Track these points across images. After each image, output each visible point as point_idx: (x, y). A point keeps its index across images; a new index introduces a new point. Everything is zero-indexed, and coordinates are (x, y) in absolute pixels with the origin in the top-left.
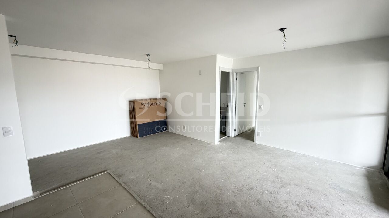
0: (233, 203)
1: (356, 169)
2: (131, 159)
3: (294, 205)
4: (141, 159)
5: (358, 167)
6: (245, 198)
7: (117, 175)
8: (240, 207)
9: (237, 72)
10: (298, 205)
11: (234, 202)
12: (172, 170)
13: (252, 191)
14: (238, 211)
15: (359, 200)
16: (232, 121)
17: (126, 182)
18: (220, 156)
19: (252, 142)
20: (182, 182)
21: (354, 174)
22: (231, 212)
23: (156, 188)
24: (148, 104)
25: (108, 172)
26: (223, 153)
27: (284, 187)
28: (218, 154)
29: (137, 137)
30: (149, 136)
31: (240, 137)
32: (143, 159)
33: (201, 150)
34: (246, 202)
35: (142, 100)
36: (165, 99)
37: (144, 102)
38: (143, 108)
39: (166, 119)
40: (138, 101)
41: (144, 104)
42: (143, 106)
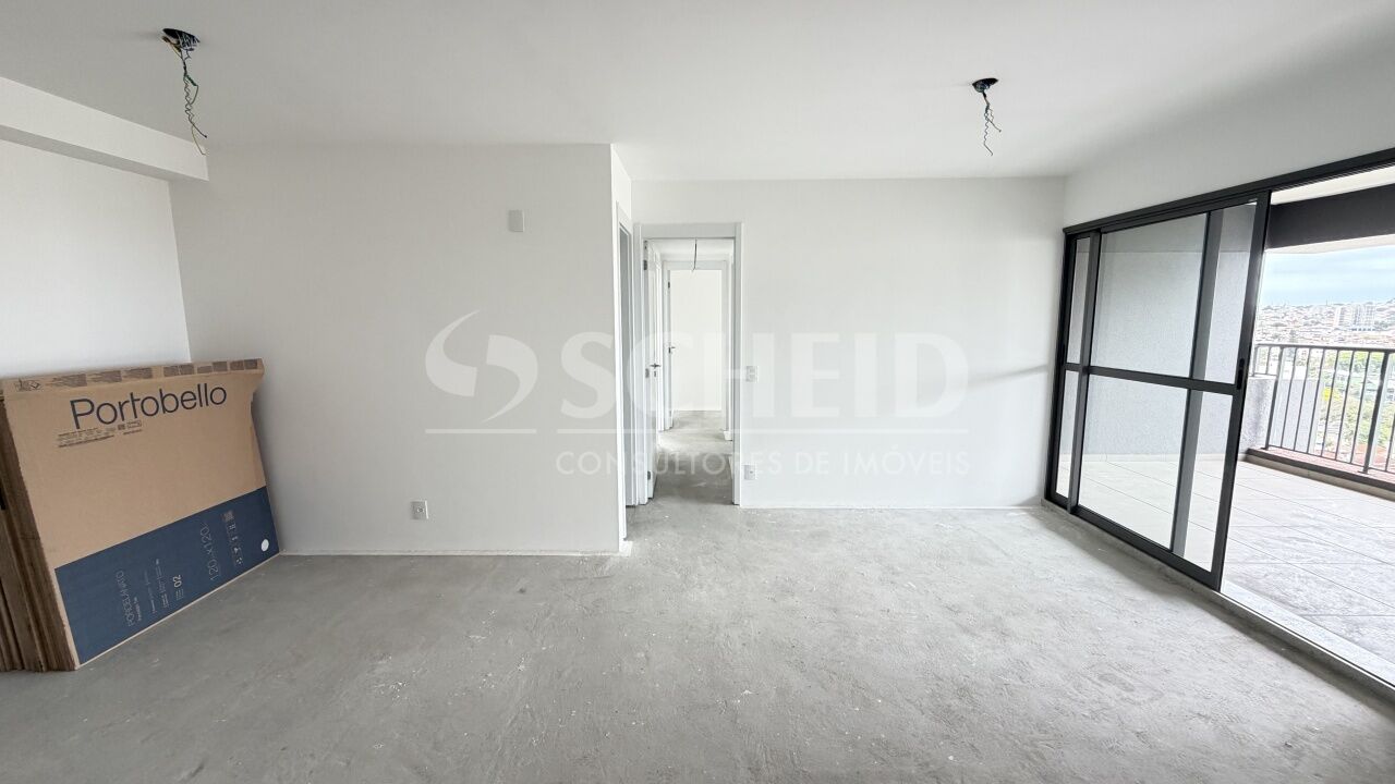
19: (724, 507)
24: (128, 408)
29: (63, 665)
35: (78, 378)
36: (253, 364)
37: (95, 392)
38: (87, 441)
39: (264, 488)
40: (33, 392)
41: (95, 409)
42: (89, 422)
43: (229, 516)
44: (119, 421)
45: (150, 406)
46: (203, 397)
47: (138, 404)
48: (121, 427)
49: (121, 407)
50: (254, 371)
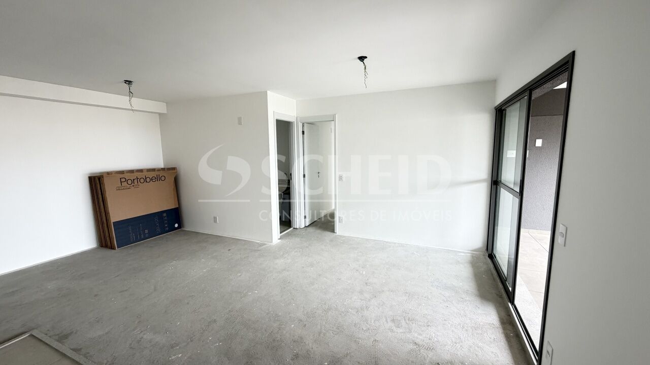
0: (299, 341)
1: (461, 255)
2: (96, 295)
3: (387, 322)
4: (121, 292)
5: (463, 252)
6: (319, 328)
7: (57, 337)
8: (310, 345)
9: (303, 122)
10: (393, 321)
11: (301, 338)
12: (188, 303)
13: (330, 313)
14: (308, 351)
15: (464, 296)
16: (300, 203)
17: (79, 348)
18: (280, 262)
19: (332, 233)
20: (210, 322)
21: (459, 262)
22: (296, 356)
23: (152, 346)
24: (136, 181)
25: (32, 336)
26: (285, 258)
27: (375, 297)
28: (277, 261)
29: (112, 248)
30: (139, 244)
31: (314, 228)
32: (126, 290)
33: (248, 256)
34: (320, 333)
35: (122, 172)
36: (174, 169)
37: (127, 176)
38: (124, 189)
39: (177, 208)
40: (110, 175)
41: (126, 181)
42: (125, 184)
43: (165, 215)
44: (133, 184)
45: (142, 181)
46: (158, 178)
47: (138, 180)
48: (133, 186)
49: (134, 180)
50: (174, 171)
